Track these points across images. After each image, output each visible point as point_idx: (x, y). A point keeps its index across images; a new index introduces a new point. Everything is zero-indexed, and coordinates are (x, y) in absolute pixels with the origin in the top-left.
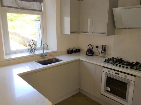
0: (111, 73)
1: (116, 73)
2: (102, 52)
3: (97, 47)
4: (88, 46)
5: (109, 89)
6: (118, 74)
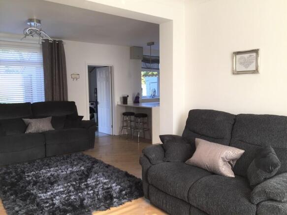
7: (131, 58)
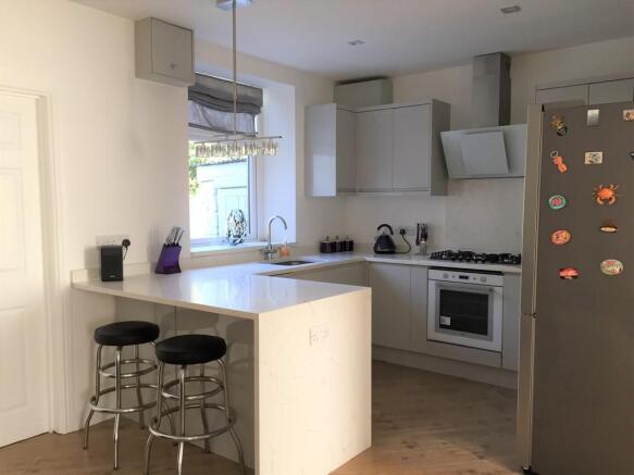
0: (450, 278)
1: (461, 277)
2: (418, 243)
3: (403, 232)
4: (379, 229)
5: (447, 321)
6: (467, 278)
7: (139, 73)
